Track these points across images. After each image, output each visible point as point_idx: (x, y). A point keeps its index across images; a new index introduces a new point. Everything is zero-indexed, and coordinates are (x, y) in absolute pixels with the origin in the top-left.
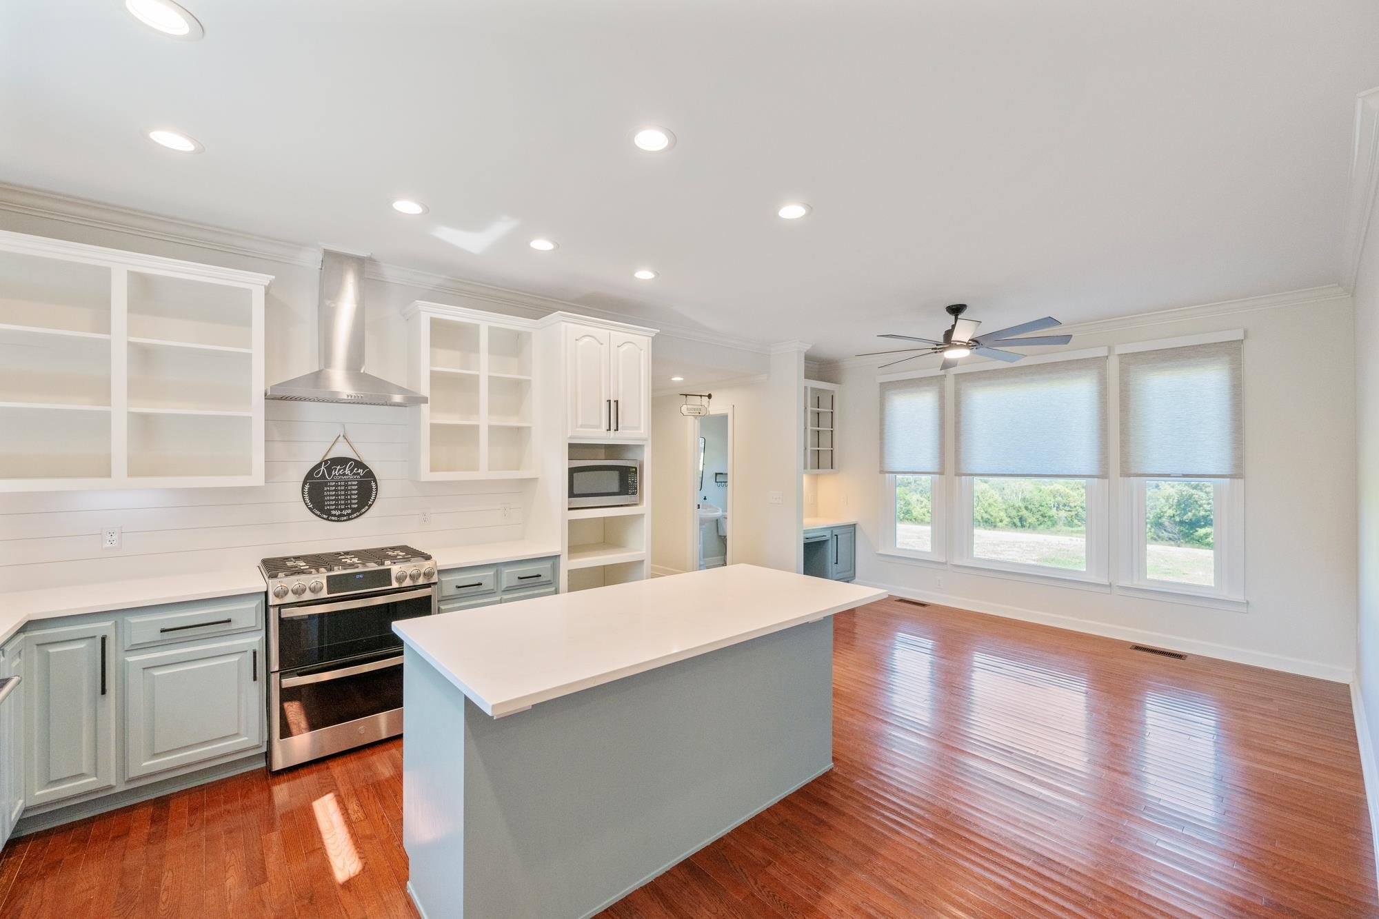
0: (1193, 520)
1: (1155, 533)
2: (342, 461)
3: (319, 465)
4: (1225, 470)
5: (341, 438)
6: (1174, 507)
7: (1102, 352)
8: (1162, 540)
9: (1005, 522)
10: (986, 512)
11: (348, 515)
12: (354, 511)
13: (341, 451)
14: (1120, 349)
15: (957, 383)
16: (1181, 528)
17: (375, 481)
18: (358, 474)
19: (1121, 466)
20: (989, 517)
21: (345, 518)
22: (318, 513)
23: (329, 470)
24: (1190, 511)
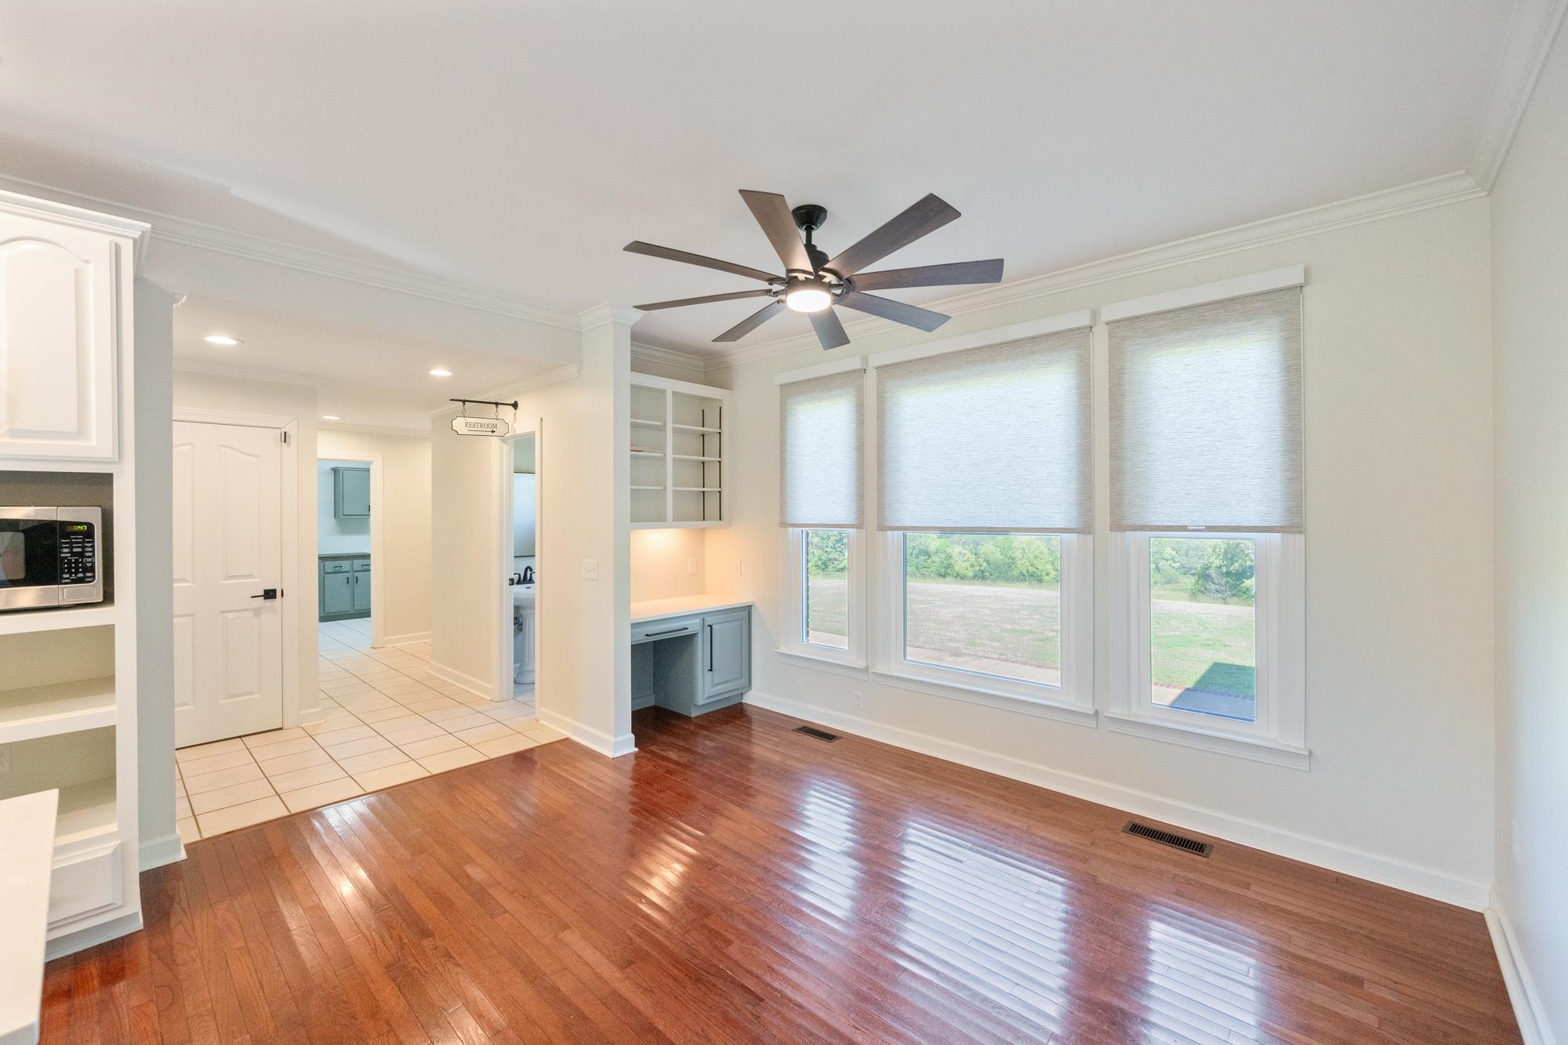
0: (1240, 571)
1: (1202, 585)
4: (1275, 520)
6: (1221, 557)
7: (1083, 320)
8: (1209, 592)
9: (1051, 576)
10: (1032, 565)
14: (1109, 313)
15: (879, 382)
16: (1229, 579)
19: (1112, 512)
20: (1035, 570)
24: (1237, 561)
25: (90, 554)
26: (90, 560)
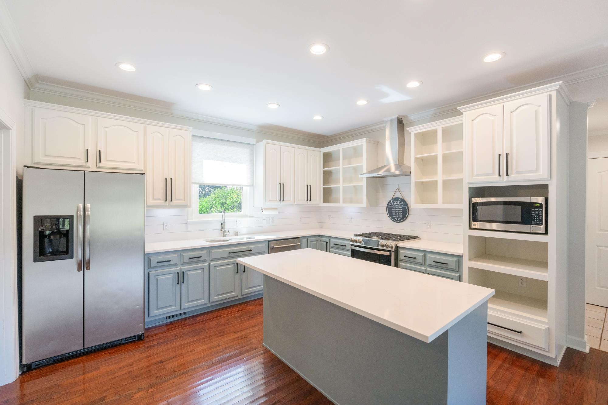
2: (397, 199)
3: (390, 201)
5: (398, 190)
11: (400, 220)
12: (402, 219)
13: (398, 195)
17: (408, 207)
18: (402, 204)
21: (399, 221)
22: (391, 218)
23: (393, 202)
25: (541, 215)
26: (541, 217)
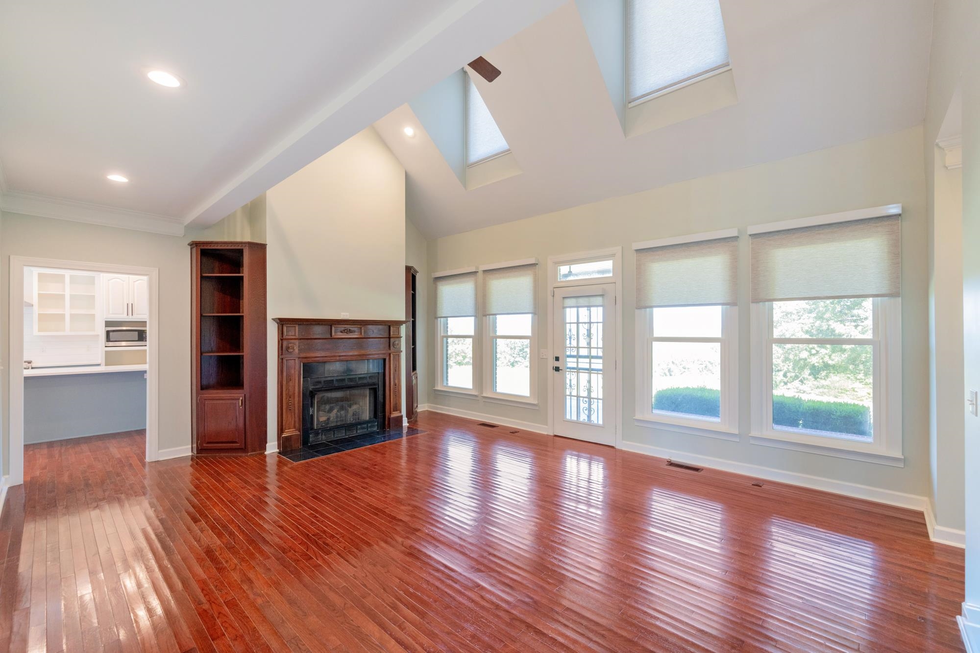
26: (144, 337)
